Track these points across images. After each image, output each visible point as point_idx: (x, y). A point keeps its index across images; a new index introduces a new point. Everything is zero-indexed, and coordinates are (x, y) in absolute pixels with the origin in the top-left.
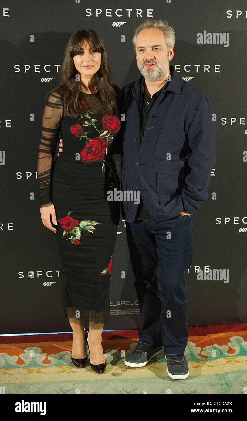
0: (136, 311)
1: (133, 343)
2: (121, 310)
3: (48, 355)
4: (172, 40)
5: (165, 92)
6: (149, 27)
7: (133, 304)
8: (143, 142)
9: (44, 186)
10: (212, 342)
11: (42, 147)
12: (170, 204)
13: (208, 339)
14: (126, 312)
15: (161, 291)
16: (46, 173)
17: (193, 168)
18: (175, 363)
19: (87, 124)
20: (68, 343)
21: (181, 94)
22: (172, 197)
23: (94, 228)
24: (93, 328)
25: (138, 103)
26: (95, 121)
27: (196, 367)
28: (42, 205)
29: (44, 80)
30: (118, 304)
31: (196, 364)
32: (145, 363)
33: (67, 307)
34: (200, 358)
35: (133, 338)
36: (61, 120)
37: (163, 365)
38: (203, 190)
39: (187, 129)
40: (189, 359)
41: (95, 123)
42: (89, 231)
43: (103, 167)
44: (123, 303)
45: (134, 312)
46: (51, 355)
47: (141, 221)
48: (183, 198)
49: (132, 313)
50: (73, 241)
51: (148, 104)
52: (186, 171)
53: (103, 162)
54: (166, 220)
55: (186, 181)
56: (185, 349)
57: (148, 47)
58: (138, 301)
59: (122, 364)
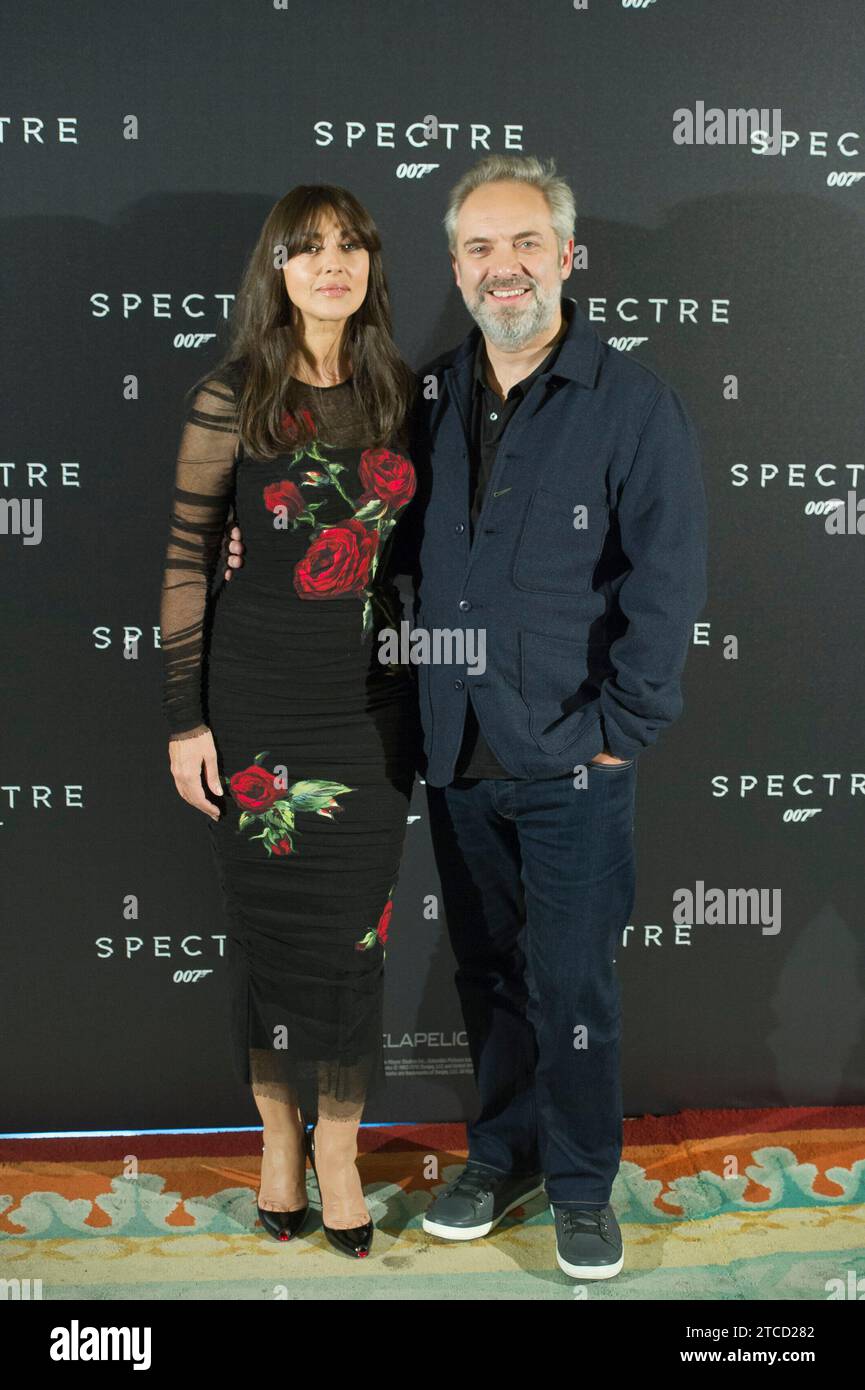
0: (460, 1066)
1: (450, 1164)
2: (415, 1061)
3: (184, 1198)
4: (566, 217)
5: (547, 380)
6: (501, 177)
7: (452, 1042)
8: (479, 535)
9: (184, 672)
10: (698, 1166)
11: (175, 553)
12: (560, 730)
13: (684, 1154)
14: (429, 1067)
15: (538, 1004)
16: (189, 632)
17: (635, 617)
18: (581, 1228)
19: (314, 478)
20: (248, 1161)
21: (596, 386)
22: (568, 709)
23: (335, 804)
24: (332, 1114)
25: (463, 413)
26: (338, 471)
27: (645, 1241)
28: (174, 733)
29: (182, 341)
30: (406, 1040)
31: (647, 1233)
32: (486, 1228)
33: (251, 1050)
34: (659, 1213)
35: (451, 1149)
36: (235, 469)
37: (543, 1233)
38: (664, 684)
39: (614, 497)
40: (623, 1215)
41: (340, 476)
42: (321, 813)
43: (364, 613)
44: (419, 1038)
45: (456, 1066)
46: (194, 1199)
47: (473, 782)
48: (604, 710)
49: (448, 1069)
50: (269, 842)
51: (496, 417)
52: (612, 625)
53: (366, 598)
54: (550, 780)
55: (613, 660)
56: (613, 1186)
57: (500, 238)
58: (465, 1033)
59: (415, 1230)
